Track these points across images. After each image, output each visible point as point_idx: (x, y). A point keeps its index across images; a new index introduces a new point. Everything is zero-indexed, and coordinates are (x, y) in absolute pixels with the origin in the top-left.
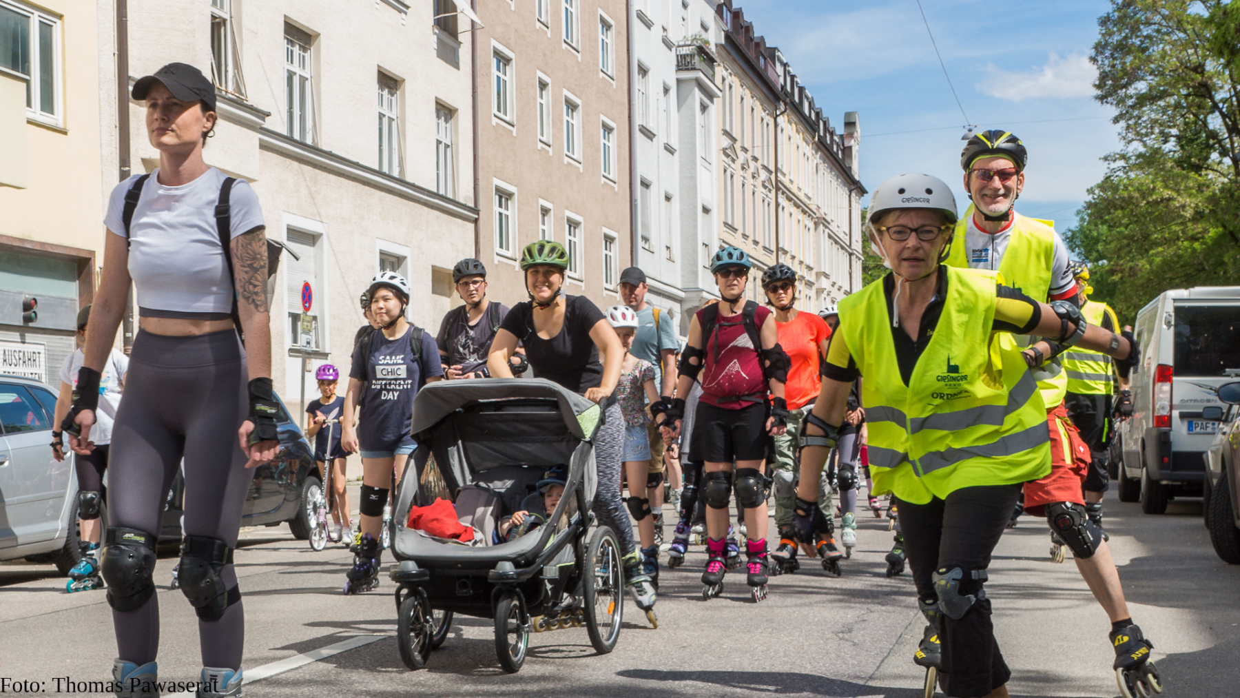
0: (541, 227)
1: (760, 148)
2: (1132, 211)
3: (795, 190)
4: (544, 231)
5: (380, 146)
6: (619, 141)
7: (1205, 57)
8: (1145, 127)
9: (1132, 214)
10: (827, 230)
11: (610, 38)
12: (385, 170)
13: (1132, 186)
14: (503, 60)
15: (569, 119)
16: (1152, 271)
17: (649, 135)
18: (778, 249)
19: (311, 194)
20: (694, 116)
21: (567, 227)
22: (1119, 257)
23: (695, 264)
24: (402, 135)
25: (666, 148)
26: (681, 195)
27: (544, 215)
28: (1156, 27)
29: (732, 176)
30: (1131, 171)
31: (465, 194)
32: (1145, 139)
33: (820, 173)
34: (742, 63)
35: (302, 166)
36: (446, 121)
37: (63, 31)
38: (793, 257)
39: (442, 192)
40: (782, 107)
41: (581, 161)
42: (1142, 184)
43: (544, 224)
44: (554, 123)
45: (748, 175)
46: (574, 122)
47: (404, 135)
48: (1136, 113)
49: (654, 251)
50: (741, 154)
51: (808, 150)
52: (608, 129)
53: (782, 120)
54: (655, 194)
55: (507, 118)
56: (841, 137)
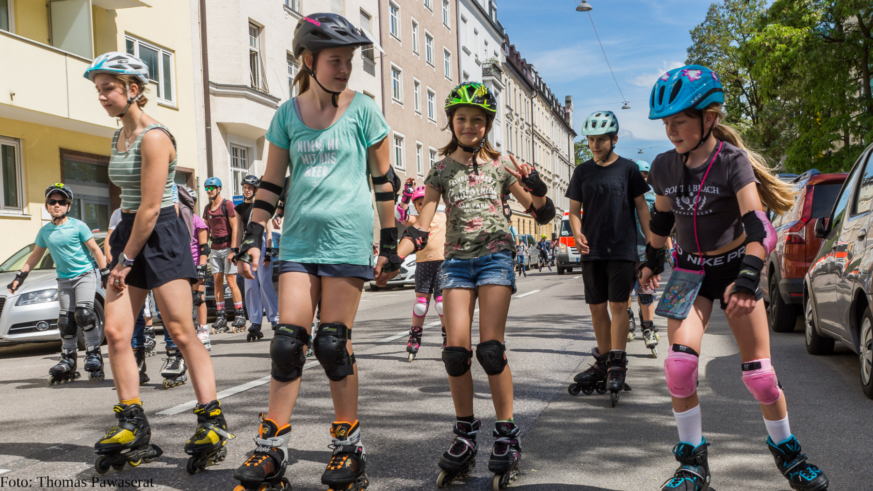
0: (417, 154)
1: (524, 114)
7: (738, 68)
11: (450, 60)
14: (397, 72)
15: (430, 101)
28: (715, 53)
33: (554, 126)
34: (515, 72)
37: (175, 59)
40: (535, 94)
43: (418, 152)
44: (422, 102)
46: (432, 102)
50: (515, 117)
53: (535, 100)
55: (399, 101)
56: (564, 108)
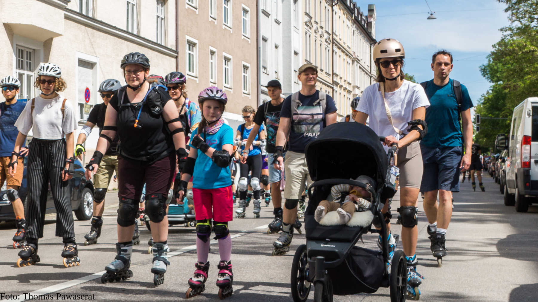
0: (210, 61)
1: (324, 22)
2: (514, 57)
3: (342, 44)
4: (212, 63)
5: (128, 18)
6: (251, 18)
8: (522, 14)
9: (514, 58)
10: (359, 65)
12: (130, 30)
13: (514, 44)
15: (226, 6)
16: (524, 88)
17: (267, 14)
18: (333, 74)
19: (91, 42)
20: (290, 5)
21: (224, 61)
22: (508, 80)
23: (290, 81)
24: (139, 13)
25: (276, 22)
26: (283, 45)
27: (212, 55)
29: (310, 36)
30: (514, 36)
31: (171, 43)
32: (521, 20)
33: (355, 35)
35: (87, 28)
36: (162, 6)
38: (341, 78)
39: (159, 42)
40: (336, 1)
41: (232, 27)
42: (520, 43)
43: (212, 59)
44: (217, 8)
45: (318, 35)
46: (228, 7)
47: (140, 13)
48: (516, 7)
49: (269, 74)
50: (315, 25)
51: (349, 23)
52: (246, 11)
53: (336, 8)
54: (270, 45)
55: (194, 5)
56: (366, 17)
